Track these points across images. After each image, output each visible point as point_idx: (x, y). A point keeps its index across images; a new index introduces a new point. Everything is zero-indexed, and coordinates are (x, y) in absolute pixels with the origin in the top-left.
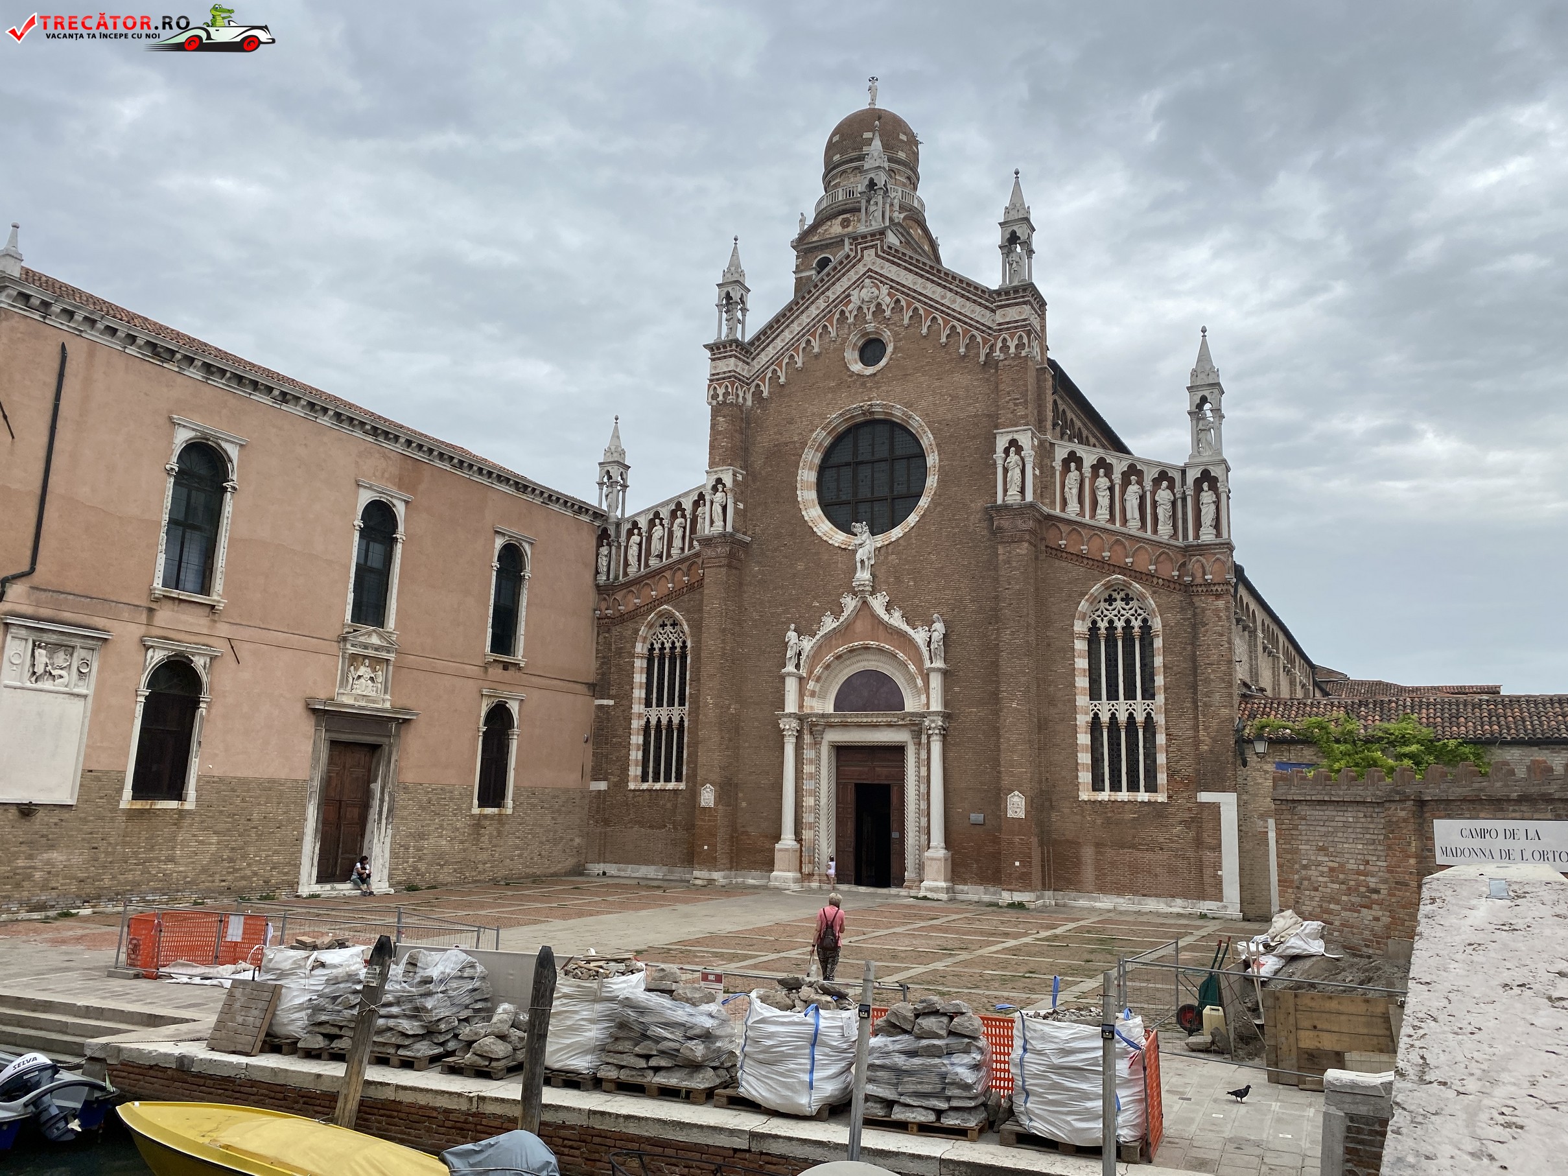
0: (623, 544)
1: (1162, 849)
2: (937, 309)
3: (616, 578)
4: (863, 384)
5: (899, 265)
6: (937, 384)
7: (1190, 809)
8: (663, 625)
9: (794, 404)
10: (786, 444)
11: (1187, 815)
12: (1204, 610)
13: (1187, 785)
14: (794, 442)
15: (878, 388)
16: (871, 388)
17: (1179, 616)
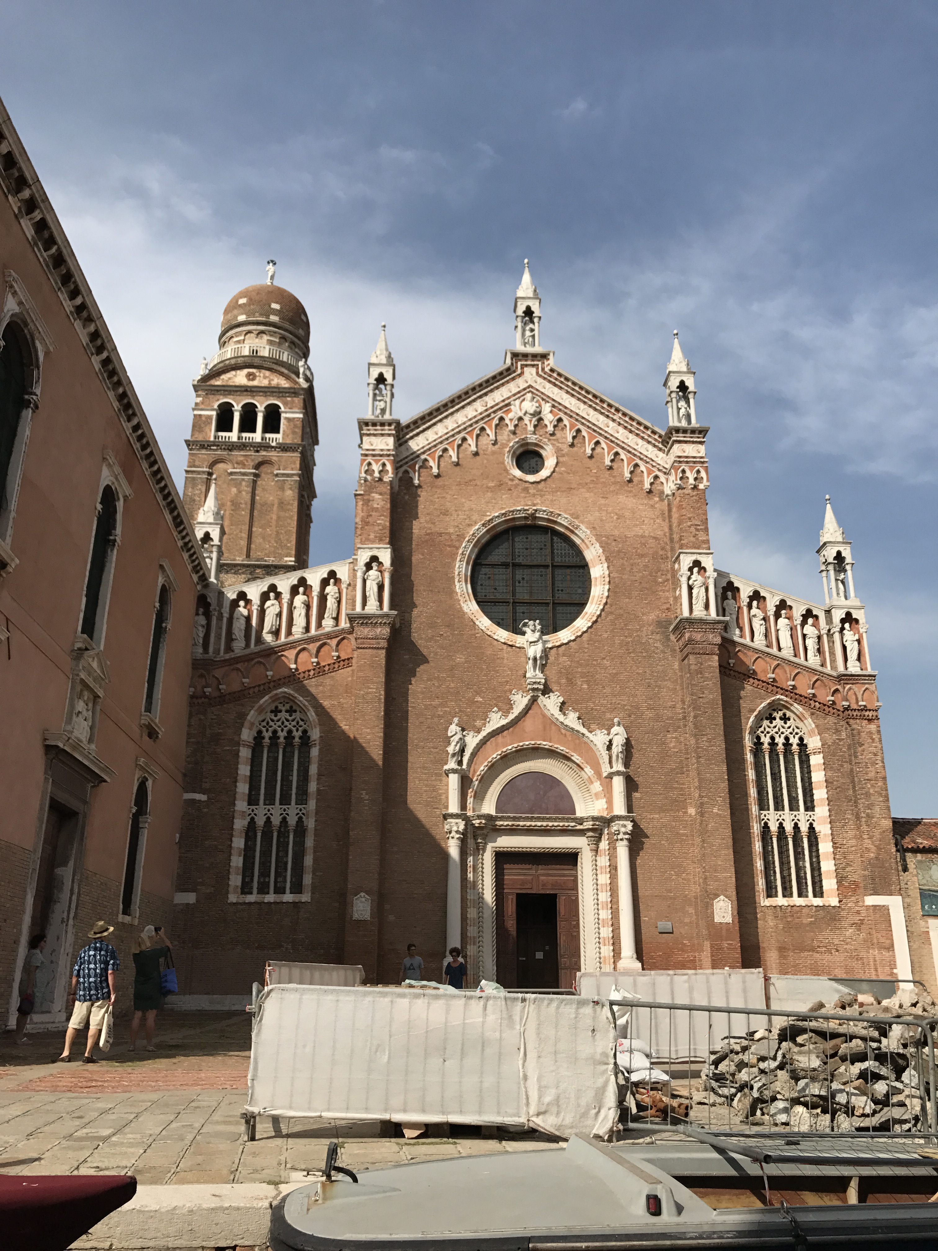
0: (226, 615)
1: (838, 951)
2: (600, 434)
3: (217, 651)
4: (526, 490)
5: (561, 388)
6: (603, 501)
7: (858, 912)
8: (276, 711)
9: (448, 496)
10: (440, 534)
11: (856, 919)
12: (859, 733)
13: (855, 890)
14: (449, 534)
15: (542, 496)
16: (534, 495)
17: (835, 737)
